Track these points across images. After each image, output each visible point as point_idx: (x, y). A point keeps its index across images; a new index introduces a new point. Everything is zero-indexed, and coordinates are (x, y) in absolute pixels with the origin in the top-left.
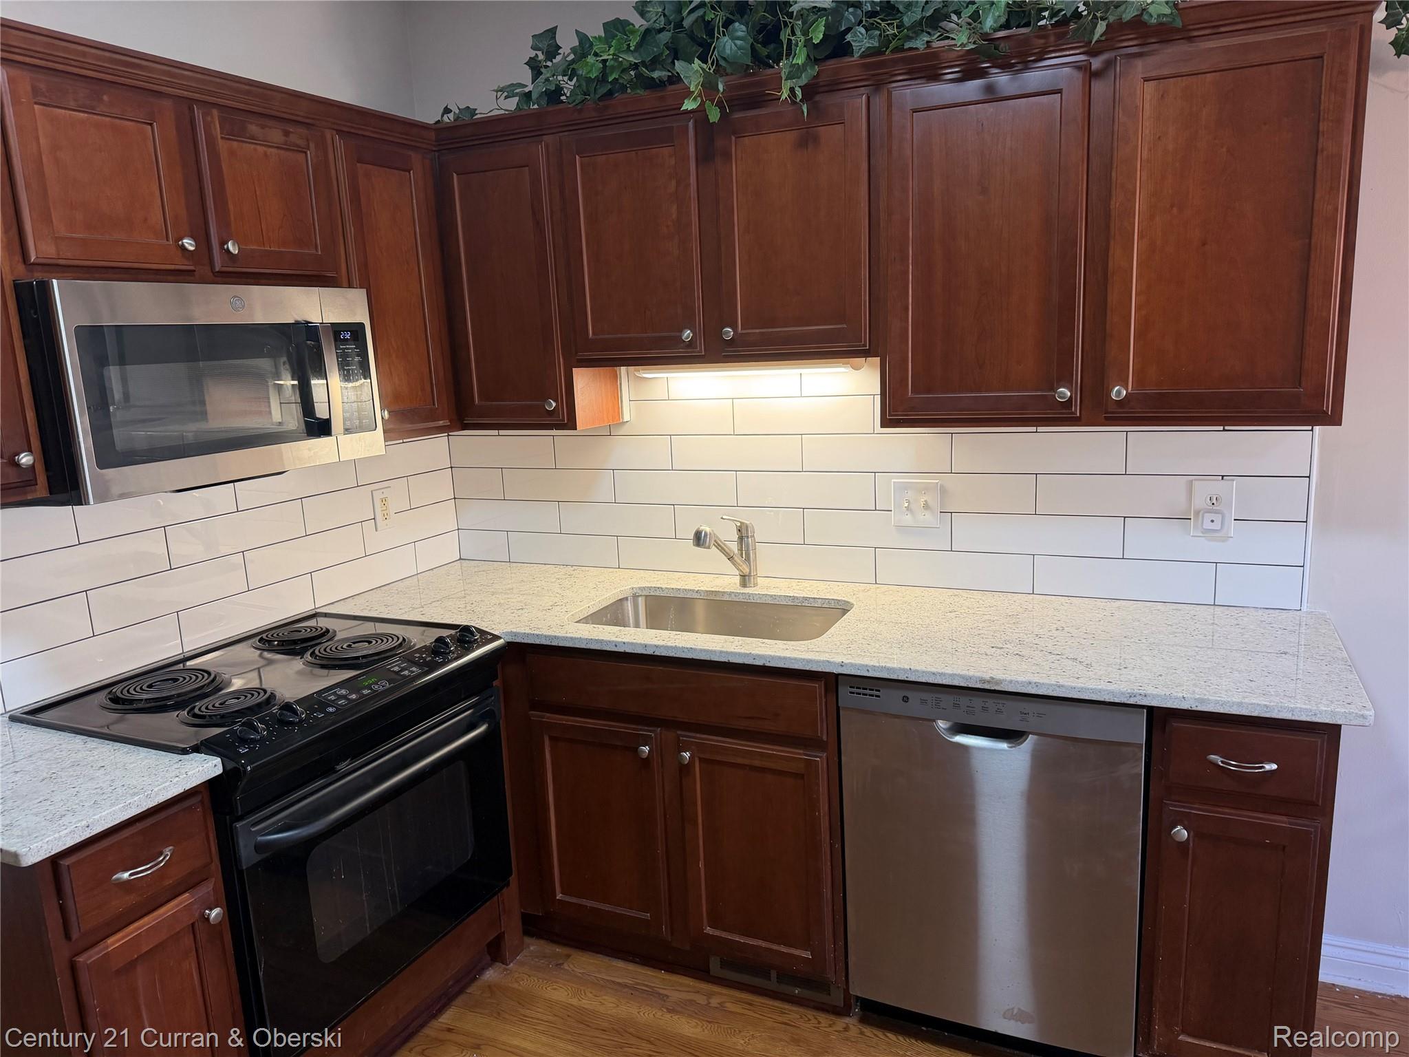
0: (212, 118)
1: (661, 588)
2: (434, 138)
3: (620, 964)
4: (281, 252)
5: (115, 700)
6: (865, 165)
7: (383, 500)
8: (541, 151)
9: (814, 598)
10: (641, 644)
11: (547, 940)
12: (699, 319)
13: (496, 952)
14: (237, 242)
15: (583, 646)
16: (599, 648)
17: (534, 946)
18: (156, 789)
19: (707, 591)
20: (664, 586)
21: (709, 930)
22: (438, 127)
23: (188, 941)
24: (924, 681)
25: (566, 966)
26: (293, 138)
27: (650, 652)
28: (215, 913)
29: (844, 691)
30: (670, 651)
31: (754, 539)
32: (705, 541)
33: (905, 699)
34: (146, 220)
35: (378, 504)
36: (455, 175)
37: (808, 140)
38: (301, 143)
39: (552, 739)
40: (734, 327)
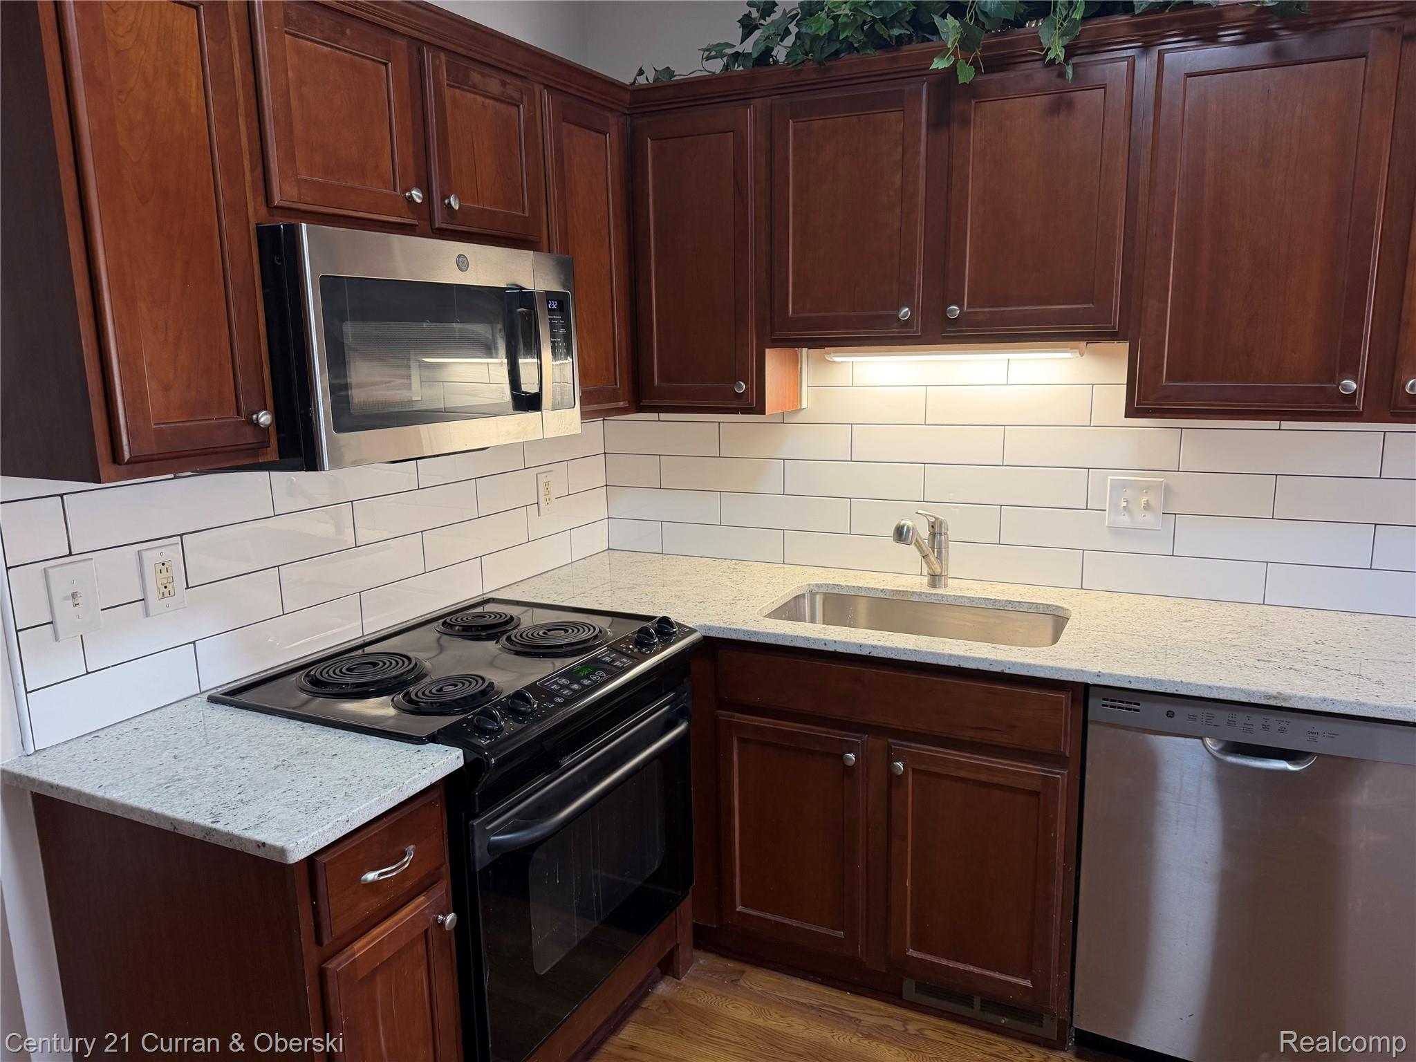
0: (440, 62)
1: (841, 586)
2: (628, 101)
4: (495, 212)
5: (316, 682)
7: (547, 485)
8: (751, 116)
9: (1019, 602)
10: (855, 643)
11: (717, 953)
12: (919, 296)
13: (668, 967)
14: (460, 199)
15: (787, 643)
16: (806, 646)
17: (704, 960)
18: (407, 782)
19: (893, 591)
20: (843, 584)
21: (912, 952)
23: (420, 947)
24: (1197, 695)
25: (742, 983)
26: (510, 90)
27: (865, 652)
28: (449, 919)
29: (1095, 704)
30: (889, 653)
31: (948, 538)
32: (906, 539)
33: (1170, 714)
34: (377, 167)
35: (542, 488)
36: (648, 140)
37: (1061, 103)
38: (516, 95)
39: (742, 741)
40: (960, 306)
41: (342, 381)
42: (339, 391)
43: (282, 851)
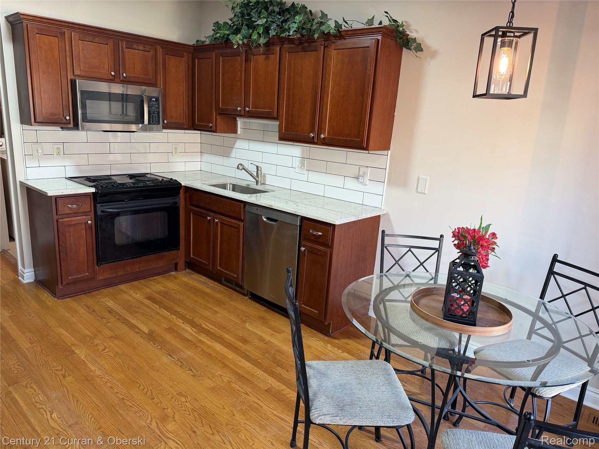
0: (124, 43)
2: (192, 49)
3: (205, 278)
4: (139, 77)
5: (86, 179)
6: (278, 66)
7: (176, 148)
8: (214, 55)
12: (243, 105)
13: (175, 268)
14: (126, 74)
16: (201, 189)
21: (219, 268)
22: (193, 46)
23: (84, 226)
24: (259, 205)
25: (191, 275)
26: (146, 49)
28: (89, 222)
29: (247, 206)
32: (240, 168)
33: (257, 209)
34: (104, 67)
35: (174, 149)
36: (196, 59)
37: (267, 58)
38: (149, 50)
39: (193, 214)
40: (249, 108)
41: (85, 112)
42: (84, 114)
43: (47, 193)
